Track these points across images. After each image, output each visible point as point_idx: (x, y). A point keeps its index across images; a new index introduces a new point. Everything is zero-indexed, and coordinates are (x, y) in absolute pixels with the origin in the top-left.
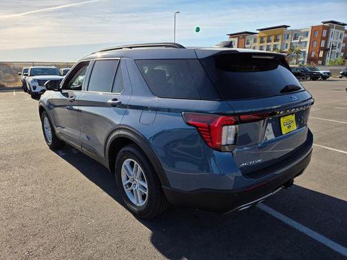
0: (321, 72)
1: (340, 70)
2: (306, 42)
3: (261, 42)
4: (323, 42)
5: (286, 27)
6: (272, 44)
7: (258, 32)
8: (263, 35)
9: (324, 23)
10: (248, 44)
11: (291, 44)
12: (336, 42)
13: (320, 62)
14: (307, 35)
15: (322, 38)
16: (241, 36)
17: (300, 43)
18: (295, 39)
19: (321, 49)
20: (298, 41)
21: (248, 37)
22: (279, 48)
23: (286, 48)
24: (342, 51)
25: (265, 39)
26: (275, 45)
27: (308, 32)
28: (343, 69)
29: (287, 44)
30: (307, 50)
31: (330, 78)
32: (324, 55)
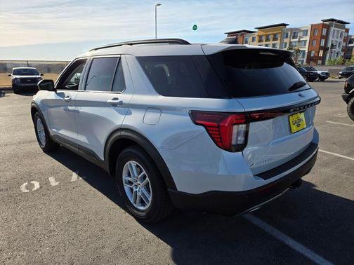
0: (319, 72)
1: (340, 70)
2: (306, 41)
3: (260, 41)
4: (323, 41)
5: (285, 25)
6: (271, 43)
7: (257, 30)
8: (262, 33)
9: (324, 21)
10: (246, 42)
11: (290, 43)
12: (336, 41)
13: (320, 62)
14: (306, 34)
15: (322, 37)
16: (239, 35)
17: (299, 41)
18: (294, 37)
19: (321, 48)
20: (297, 40)
21: (247, 35)
23: (285, 47)
24: (342, 50)
25: (264, 38)
26: (274, 44)
27: (307, 31)
28: (343, 69)
29: (286, 43)
30: (306, 49)
31: (329, 79)
32: (324, 54)
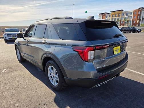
0: (137, 29)
2: (131, 17)
3: (112, 17)
4: (139, 17)
5: (123, 10)
6: (117, 17)
7: (111, 13)
8: (113, 14)
9: (139, 8)
10: (107, 18)
11: (125, 17)
13: (137, 25)
14: (132, 14)
15: (138, 15)
16: (104, 14)
17: (129, 17)
19: (138, 19)
20: (128, 16)
21: (107, 15)
22: (120, 19)
23: (123, 19)
25: (114, 16)
26: (118, 18)
27: (132, 12)
30: (132, 20)
31: (141, 32)
32: (139, 22)
